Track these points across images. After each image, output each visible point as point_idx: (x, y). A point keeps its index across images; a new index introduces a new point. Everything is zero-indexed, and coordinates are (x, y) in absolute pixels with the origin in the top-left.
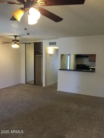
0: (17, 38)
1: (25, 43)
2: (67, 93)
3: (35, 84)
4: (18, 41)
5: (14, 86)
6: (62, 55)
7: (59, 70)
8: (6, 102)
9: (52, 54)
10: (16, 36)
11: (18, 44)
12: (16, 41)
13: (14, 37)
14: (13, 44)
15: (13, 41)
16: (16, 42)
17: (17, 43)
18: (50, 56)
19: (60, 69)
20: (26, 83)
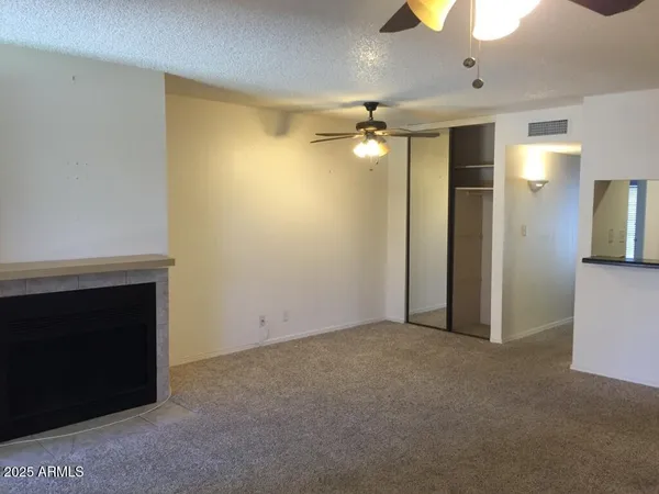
0: (378, 113)
1: (410, 136)
2: (630, 384)
3: (449, 328)
4: (381, 125)
5: (357, 329)
6: (602, 187)
7: (585, 260)
8: (330, 399)
9: (544, 182)
10: (371, 106)
11: (381, 140)
12: (371, 127)
13: (363, 111)
14: (357, 141)
15: (360, 126)
16: (372, 133)
17: (375, 137)
18: (530, 192)
19: (588, 255)
20: (407, 321)
